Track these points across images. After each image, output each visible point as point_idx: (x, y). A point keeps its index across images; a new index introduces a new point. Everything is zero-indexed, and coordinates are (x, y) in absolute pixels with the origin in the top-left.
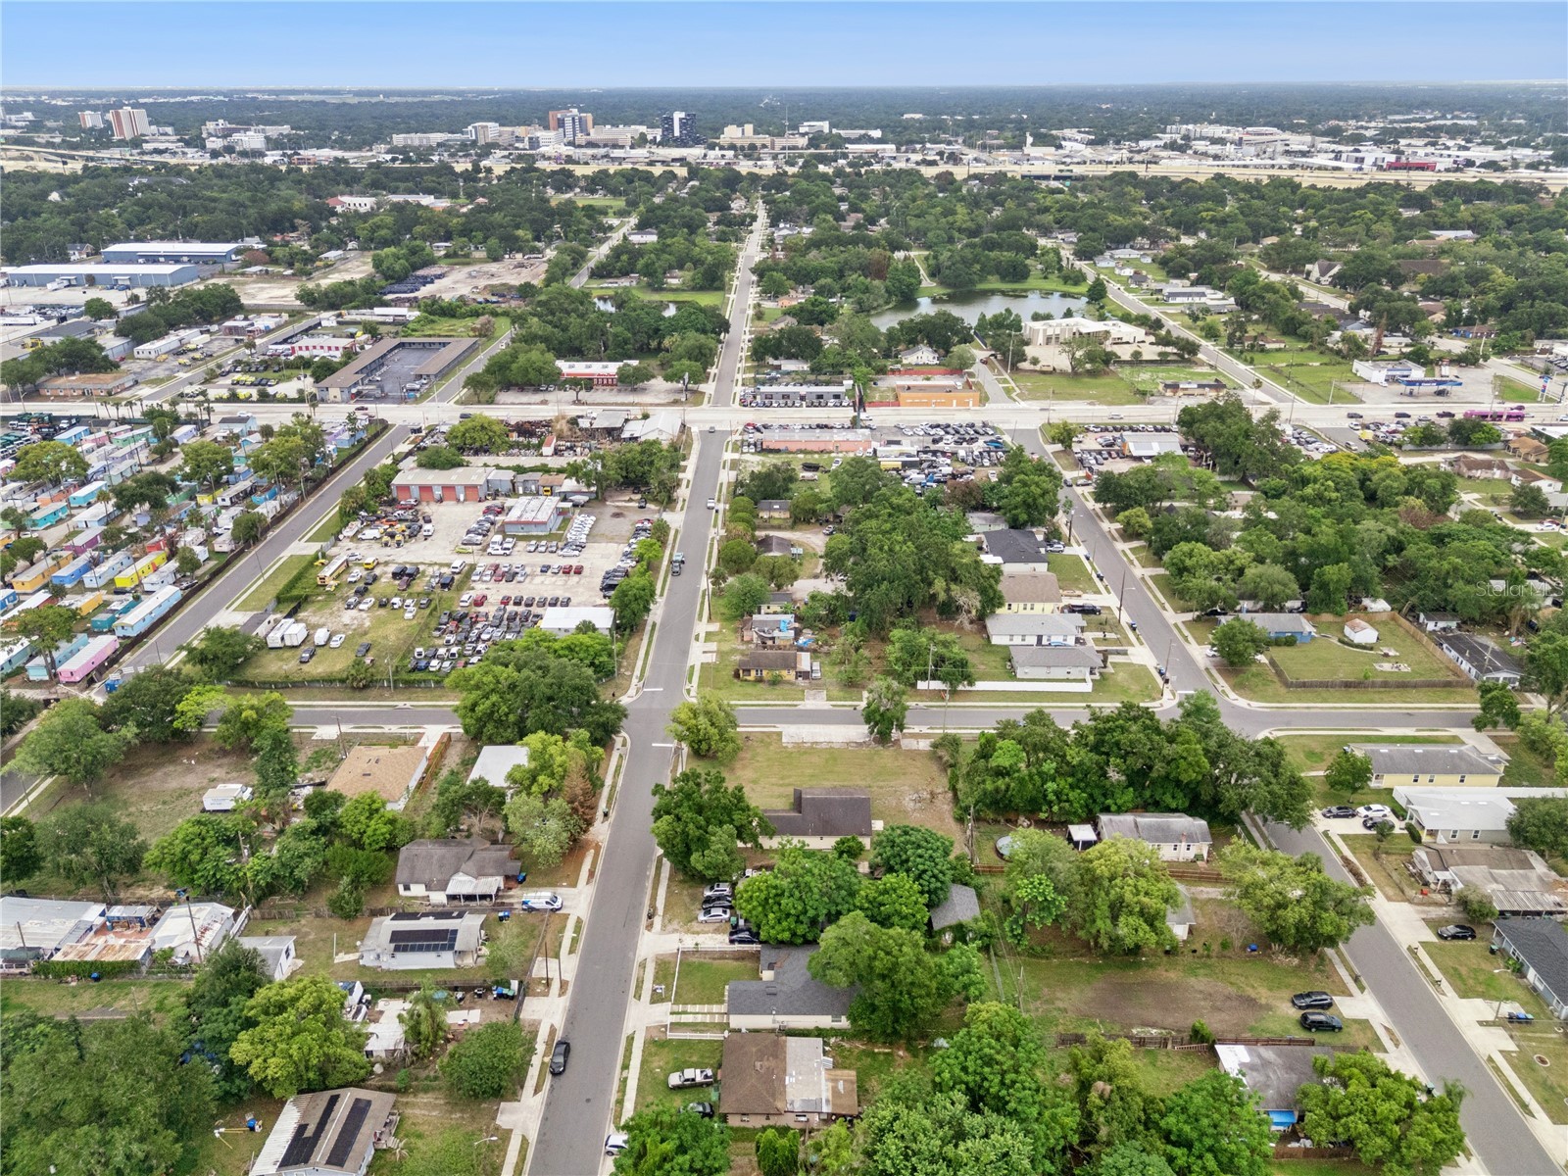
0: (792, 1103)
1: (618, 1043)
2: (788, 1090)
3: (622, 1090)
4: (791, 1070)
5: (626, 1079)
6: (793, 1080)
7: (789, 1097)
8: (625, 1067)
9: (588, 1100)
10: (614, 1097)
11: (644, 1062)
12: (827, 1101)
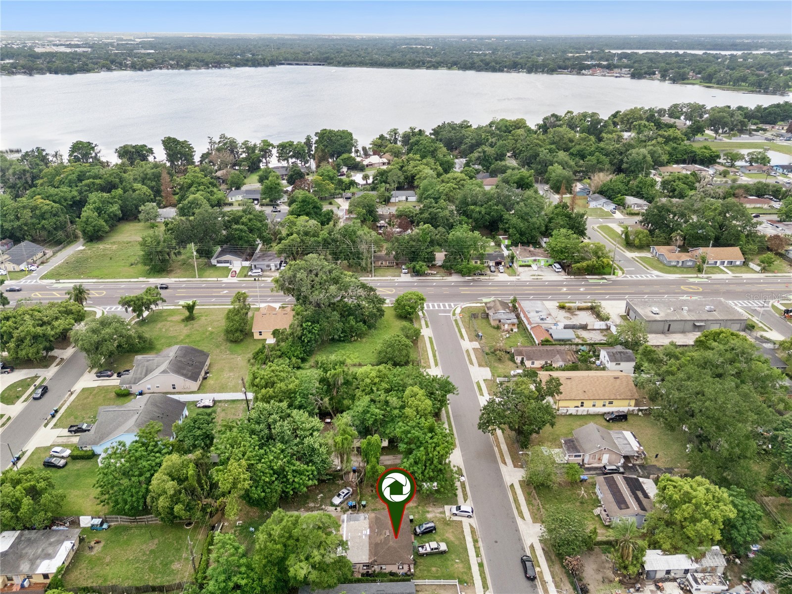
0: (365, 518)
1: (494, 585)
2: (367, 526)
3: (477, 549)
4: (365, 539)
5: (477, 556)
6: (364, 532)
7: (367, 521)
8: (481, 565)
9: (496, 542)
10: (480, 544)
11: (470, 568)
12: (343, 521)
